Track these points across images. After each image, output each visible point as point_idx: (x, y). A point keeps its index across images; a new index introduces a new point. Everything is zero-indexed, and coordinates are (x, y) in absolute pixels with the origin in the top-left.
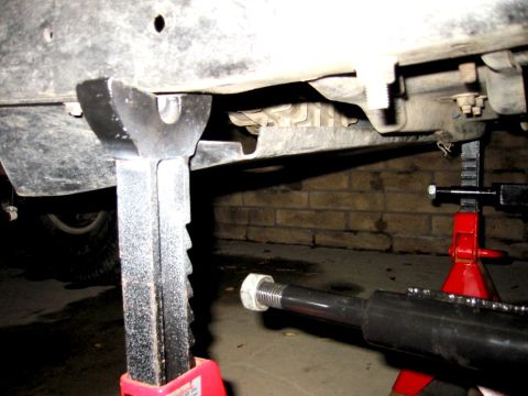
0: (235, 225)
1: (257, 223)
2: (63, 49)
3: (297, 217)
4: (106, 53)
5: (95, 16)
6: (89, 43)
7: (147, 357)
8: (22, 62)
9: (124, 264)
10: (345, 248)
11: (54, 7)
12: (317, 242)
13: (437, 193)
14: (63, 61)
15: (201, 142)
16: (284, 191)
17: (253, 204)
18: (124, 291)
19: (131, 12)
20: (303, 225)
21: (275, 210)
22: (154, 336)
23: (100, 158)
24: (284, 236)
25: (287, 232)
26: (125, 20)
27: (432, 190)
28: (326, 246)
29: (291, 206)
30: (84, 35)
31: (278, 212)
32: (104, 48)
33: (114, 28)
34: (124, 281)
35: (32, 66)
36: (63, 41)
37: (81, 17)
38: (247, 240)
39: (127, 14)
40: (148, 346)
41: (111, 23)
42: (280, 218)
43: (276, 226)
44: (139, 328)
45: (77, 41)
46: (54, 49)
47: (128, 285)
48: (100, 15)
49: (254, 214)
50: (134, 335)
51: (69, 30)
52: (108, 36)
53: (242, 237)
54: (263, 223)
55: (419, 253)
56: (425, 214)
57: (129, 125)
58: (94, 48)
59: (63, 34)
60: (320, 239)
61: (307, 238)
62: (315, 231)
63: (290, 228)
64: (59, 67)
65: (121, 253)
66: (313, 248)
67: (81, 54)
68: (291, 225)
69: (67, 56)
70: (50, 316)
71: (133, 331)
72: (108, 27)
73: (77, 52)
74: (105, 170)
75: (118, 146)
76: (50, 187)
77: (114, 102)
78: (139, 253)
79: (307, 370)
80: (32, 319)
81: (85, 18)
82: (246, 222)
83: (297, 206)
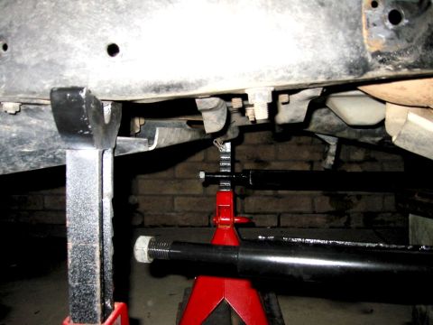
2: (19, 60)
4: (63, 67)
5: (54, 38)
6: (47, 58)
7: (91, 303)
9: (70, 231)
11: (11, 25)
13: (206, 177)
14: (18, 70)
15: (119, 138)
18: (69, 253)
19: (89, 39)
22: (98, 285)
23: (14, 149)
26: (83, 44)
27: (202, 175)
30: (41, 51)
32: (61, 63)
33: (72, 49)
34: (70, 245)
36: (19, 54)
37: (39, 37)
39: (86, 40)
40: (92, 294)
41: (69, 44)
44: (83, 280)
45: (34, 55)
46: (9, 59)
47: (74, 247)
48: (59, 37)
50: (78, 287)
51: (26, 45)
52: (66, 54)
55: (165, 226)
56: (169, 195)
58: (51, 62)
59: (19, 48)
64: (14, 74)
65: (68, 223)
67: (38, 66)
69: (22, 66)
71: (77, 284)
72: (66, 48)
73: (33, 63)
74: (16, 158)
75: (77, 139)
78: (86, 222)
81: (44, 38)
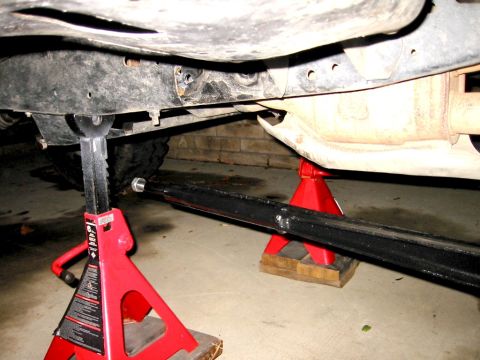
0: (211, 151)
1: (228, 149)
2: (61, 99)
3: (256, 145)
5: (70, 89)
6: (69, 98)
7: (92, 205)
8: (47, 101)
10: (290, 169)
12: (270, 164)
14: (61, 103)
16: (246, 125)
17: (224, 134)
20: (261, 152)
21: (240, 139)
24: (246, 160)
25: (248, 157)
26: (80, 92)
28: (276, 168)
29: (252, 137)
30: (67, 95)
31: (242, 141)
35: (51, 103)
36: (61, 96)
38: (220, 162)
41: (75, 93)
42: (244, 145)
43: (241, 152)
45: (65, 97)
46: (58, 98)
48: (72, 90)
49: (224, 142)
51: (63, 92)
52: (75, 97)
53: (216, 160)
54: (232, 150)
57: (82, 128)
58: (71, 100)
59: (61, 93)
60: (273, 162)
61: (263, 161)
62: (269, 156)
63: (251, 153)
66: (266, 168)
67: (66, 102)
68: (252, 151)
69: (62, 101)
70: (72, 213)
76: (61, 142)
77: (76, 121)
78: (88, 169)
79: (228, 245)
80: (59, 215)
81: (67, 90)
82: (218, 148)
83: (256, 137)
